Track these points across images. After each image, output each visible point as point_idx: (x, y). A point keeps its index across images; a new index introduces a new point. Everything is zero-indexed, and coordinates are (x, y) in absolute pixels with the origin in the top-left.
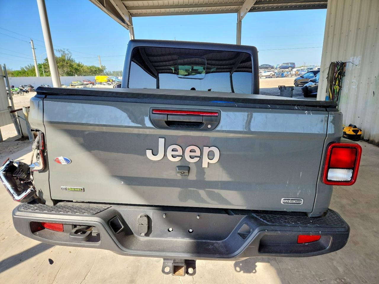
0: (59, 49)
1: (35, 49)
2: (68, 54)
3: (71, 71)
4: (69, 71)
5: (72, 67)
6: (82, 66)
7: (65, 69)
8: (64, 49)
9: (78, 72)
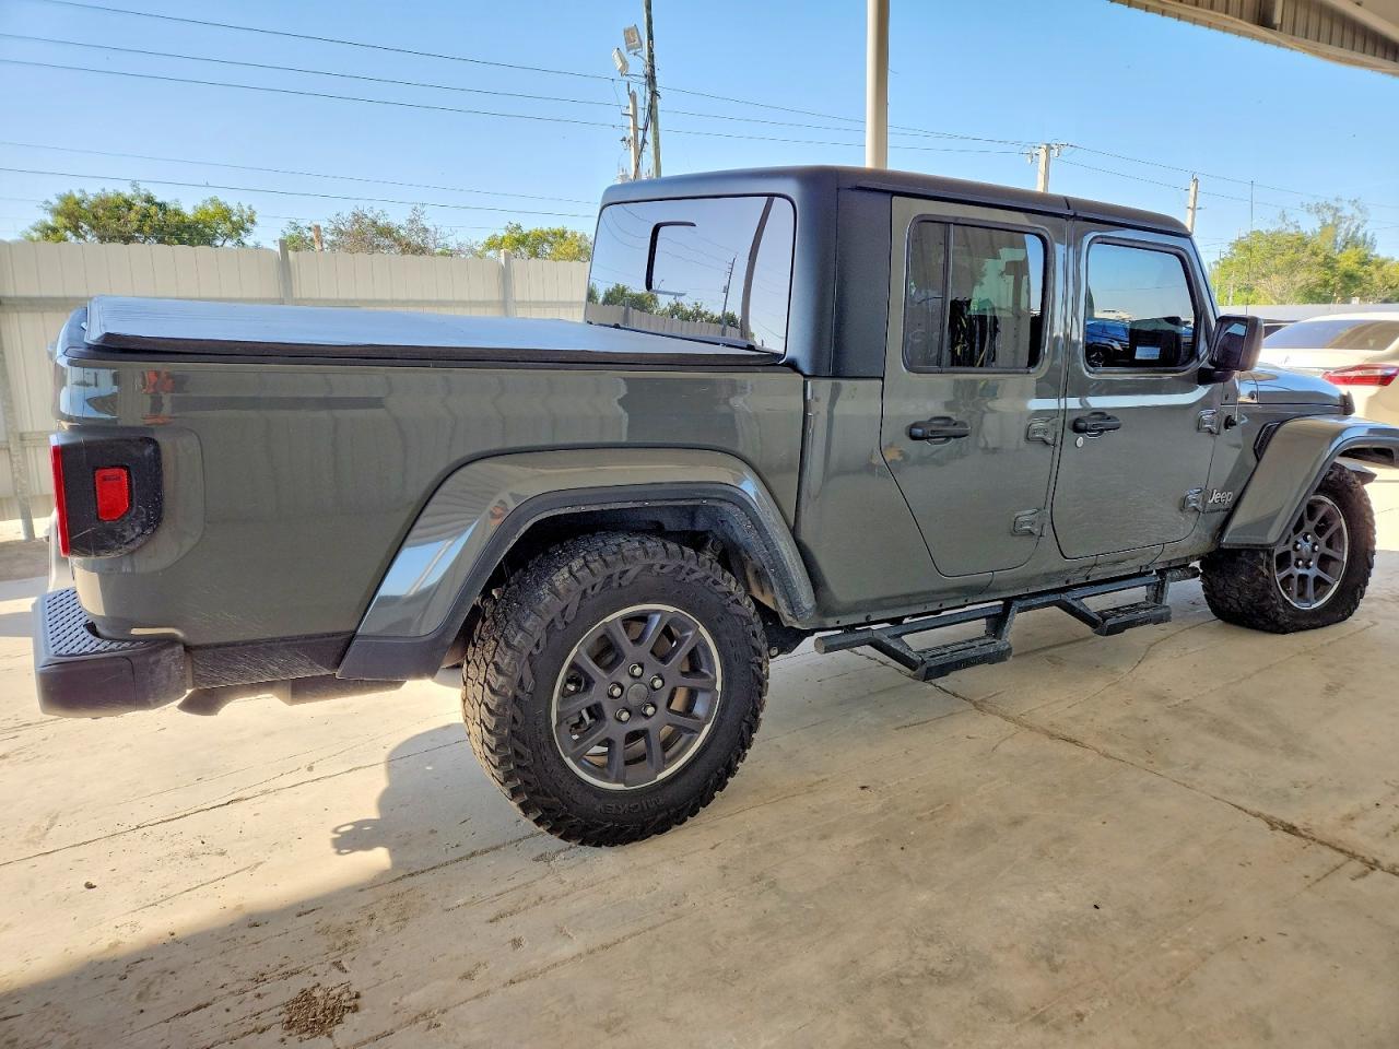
0: (1322, 201)
1: (1197, 212)
2: (1353, 218)
3: (1326, 284)
4: (1317, 285)
5: (1331, 268)
6: (1382, 264)
7: (1302, 277)
8: (1337, 200)
9: (1356, 286)
